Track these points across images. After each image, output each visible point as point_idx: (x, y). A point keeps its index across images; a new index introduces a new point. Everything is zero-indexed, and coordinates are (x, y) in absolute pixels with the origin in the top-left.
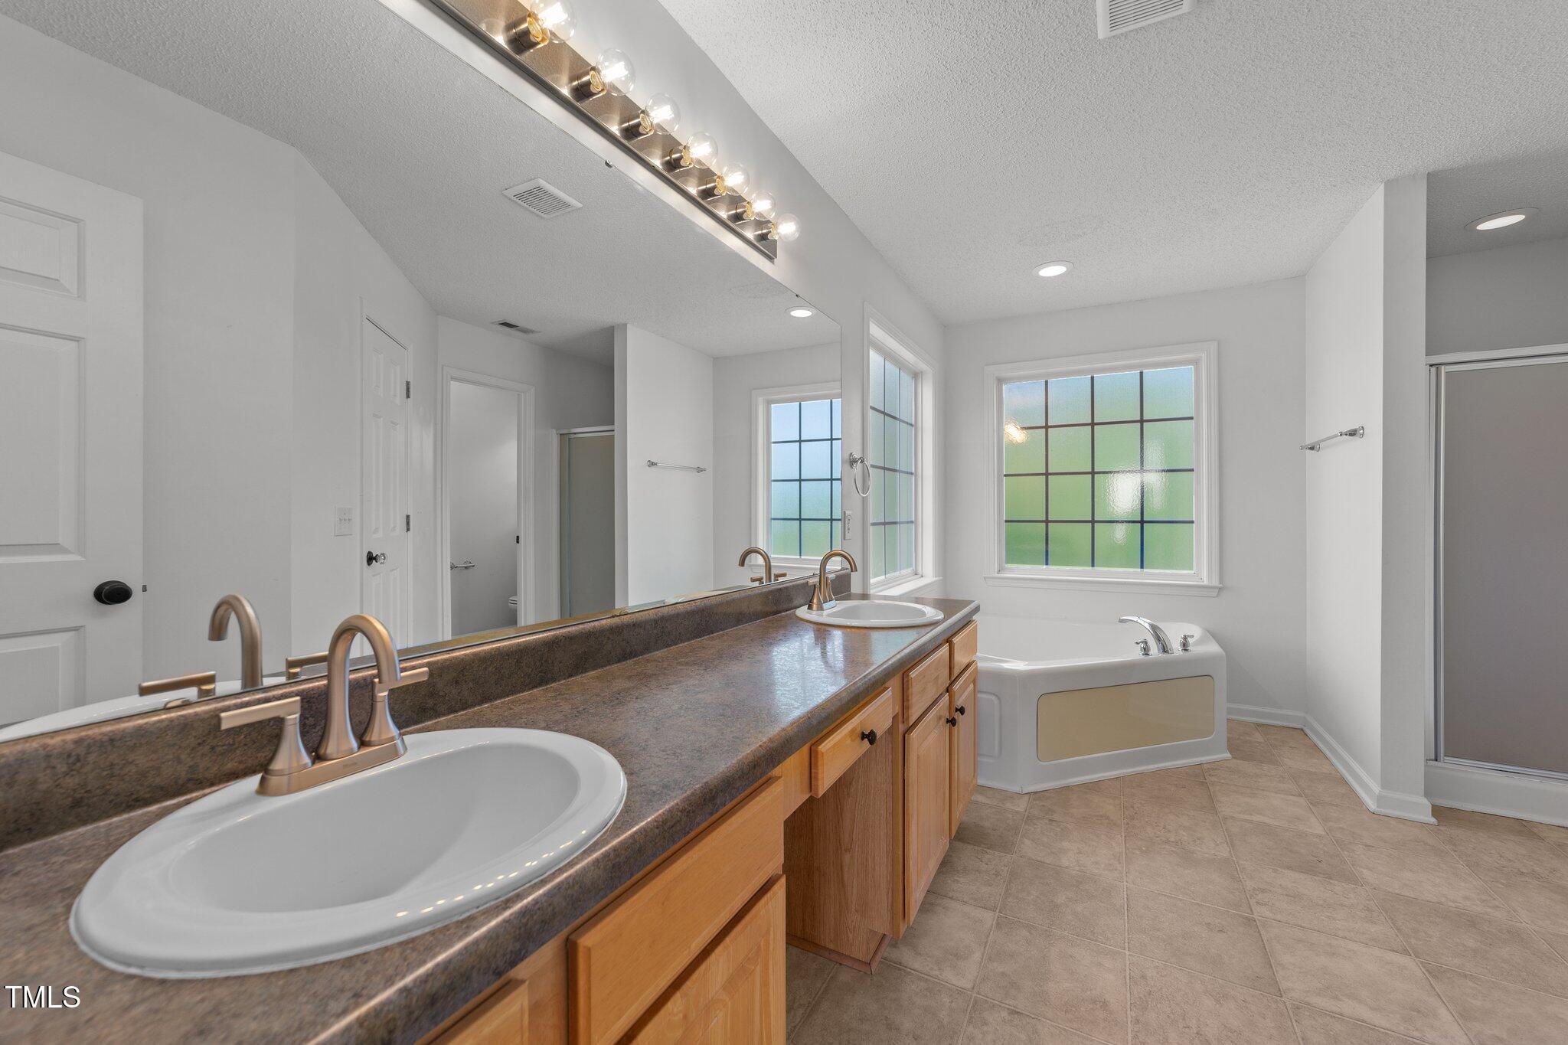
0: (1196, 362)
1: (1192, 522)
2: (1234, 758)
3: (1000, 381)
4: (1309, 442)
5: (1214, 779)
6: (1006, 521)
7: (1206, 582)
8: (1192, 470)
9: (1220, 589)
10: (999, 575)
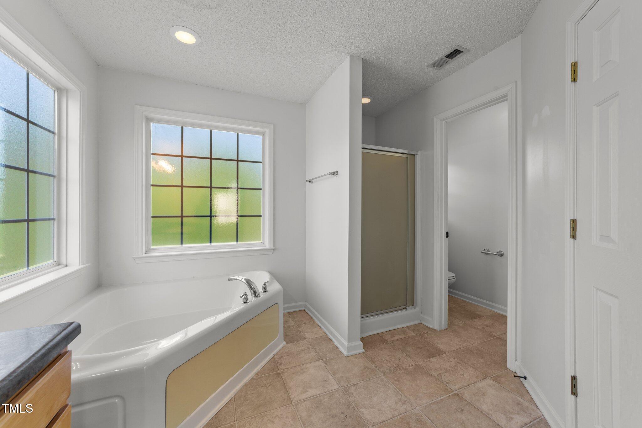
0: (263, 134)
1: (261, 216)
2: (287, 343)
3: (149, 120)
4: (308, 179)
5: (282, 367)
6: (153, 217)
7: (267, 247)
8: (261, 189)
9: (274, 250)
10: (147, 255)
